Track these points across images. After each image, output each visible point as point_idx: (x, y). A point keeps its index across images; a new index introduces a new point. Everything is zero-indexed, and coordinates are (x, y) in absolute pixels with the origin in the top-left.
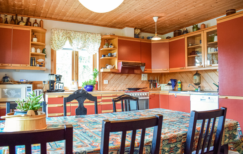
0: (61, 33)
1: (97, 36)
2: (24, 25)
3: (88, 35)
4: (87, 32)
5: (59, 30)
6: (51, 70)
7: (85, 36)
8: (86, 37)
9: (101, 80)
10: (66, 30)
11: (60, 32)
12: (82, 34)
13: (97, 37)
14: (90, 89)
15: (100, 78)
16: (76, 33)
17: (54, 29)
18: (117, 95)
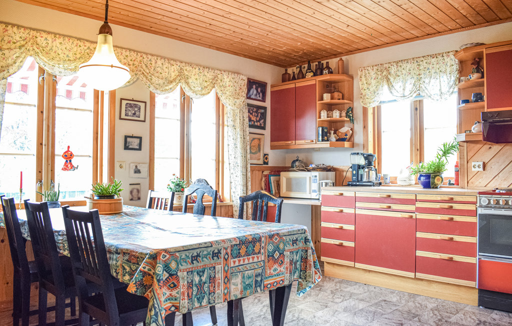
0: (372, 73)
1: (445, 58)
2: (311, 76)
3: (425, 61)
4: (423, 57)
5: (369, 68)
6: (364, 145)
7: (418, 66)
8: (422, 68)
9: (464, 161)
10: (381, 64)
11: (371, 71)
12: (411, 63)
13: (447, 60)
14: (426, 182)
15: (462, 157)
16: (400, 64)
17: (361, 69)
18: (454, 200)
